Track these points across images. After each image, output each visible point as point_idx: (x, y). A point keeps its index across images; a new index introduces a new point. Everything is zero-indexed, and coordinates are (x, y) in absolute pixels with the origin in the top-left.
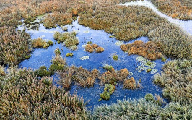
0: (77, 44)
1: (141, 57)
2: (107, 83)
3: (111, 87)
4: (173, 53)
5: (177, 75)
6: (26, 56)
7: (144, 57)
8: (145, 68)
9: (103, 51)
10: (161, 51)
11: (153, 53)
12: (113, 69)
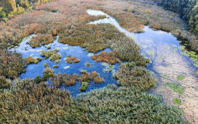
0: (60, 58)
1: (105, 63)
2: (83, 81)
3: (86, 83)
4: (126, 58)
5: (126, 71)
6: (23, 71)
7: (107, 63)
8: (108, 70)
9: (79, 61)
10: (118, 58)
11: (113, 60)
12: (86, 72)
